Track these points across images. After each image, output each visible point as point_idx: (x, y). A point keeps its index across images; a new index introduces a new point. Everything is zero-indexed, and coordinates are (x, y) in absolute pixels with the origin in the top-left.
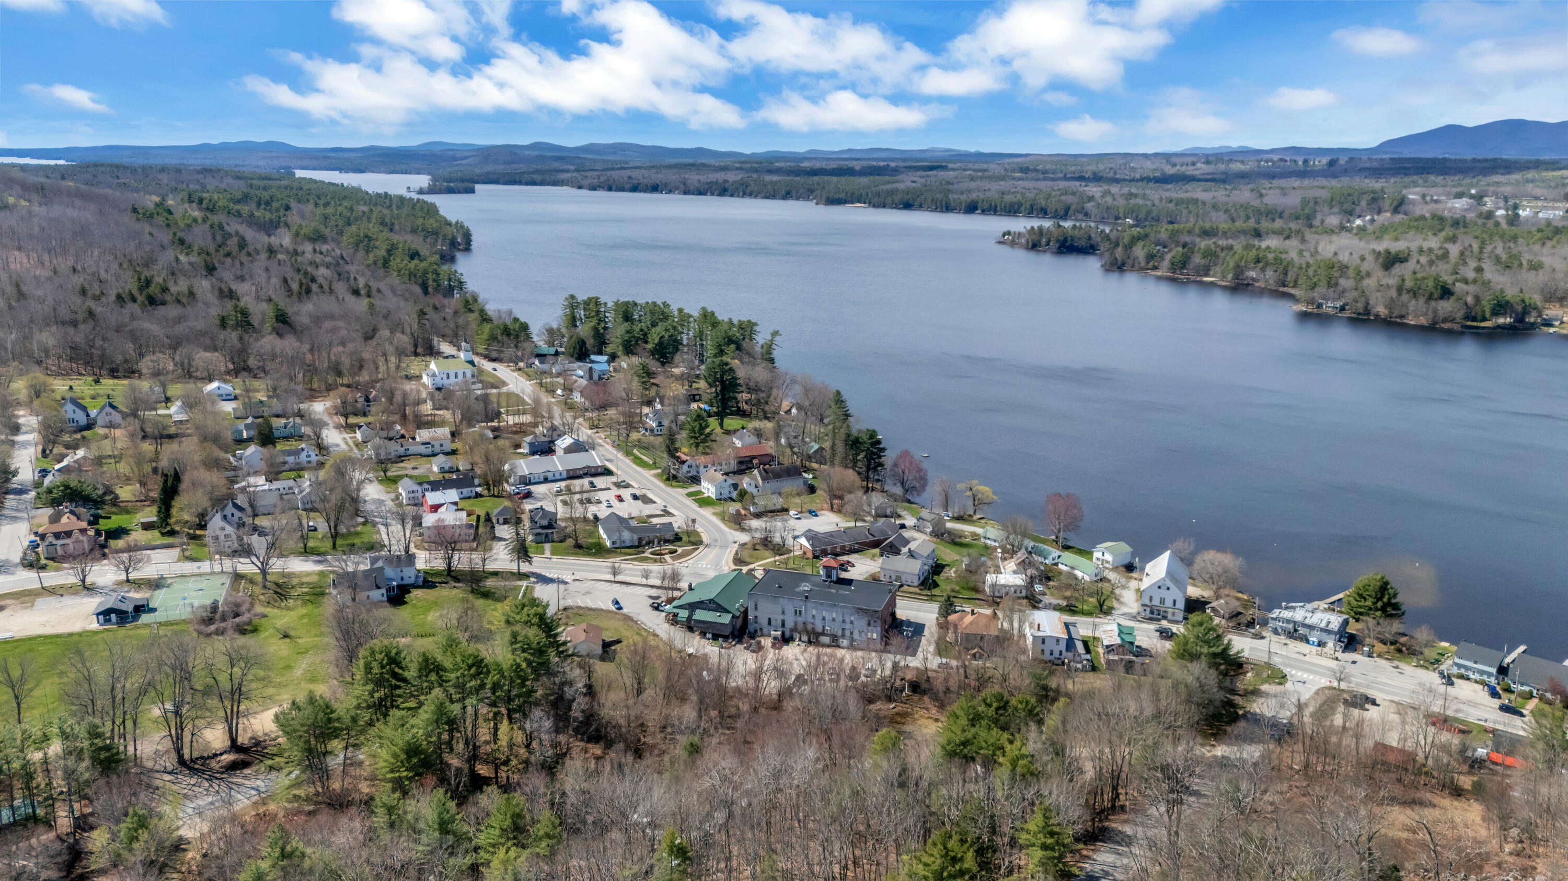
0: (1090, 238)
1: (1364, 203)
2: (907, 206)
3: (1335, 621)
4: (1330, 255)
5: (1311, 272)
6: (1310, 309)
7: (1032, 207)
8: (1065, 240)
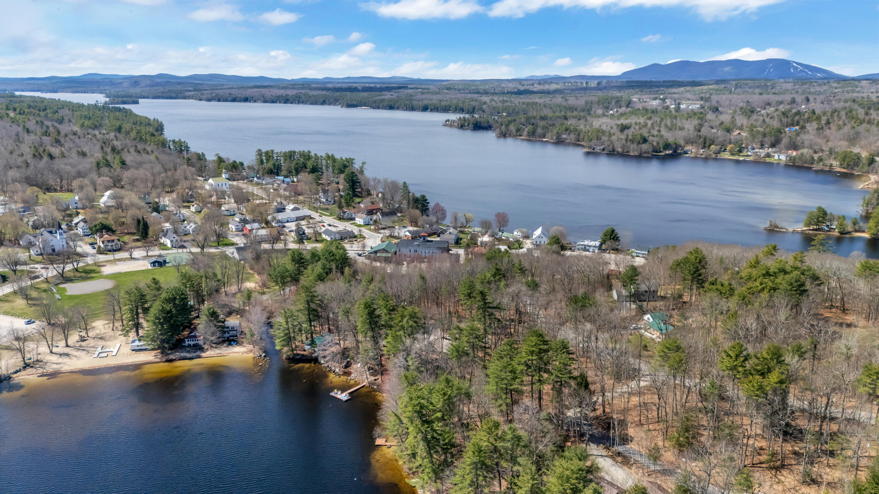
0: (488, 122)
1: (613, 103)
2: (391, 108)
3: (598, 243)
4: (598, 127)
5: (590, 134)
6: (590, 150)
7: (456, 108)
8: (477, 123)
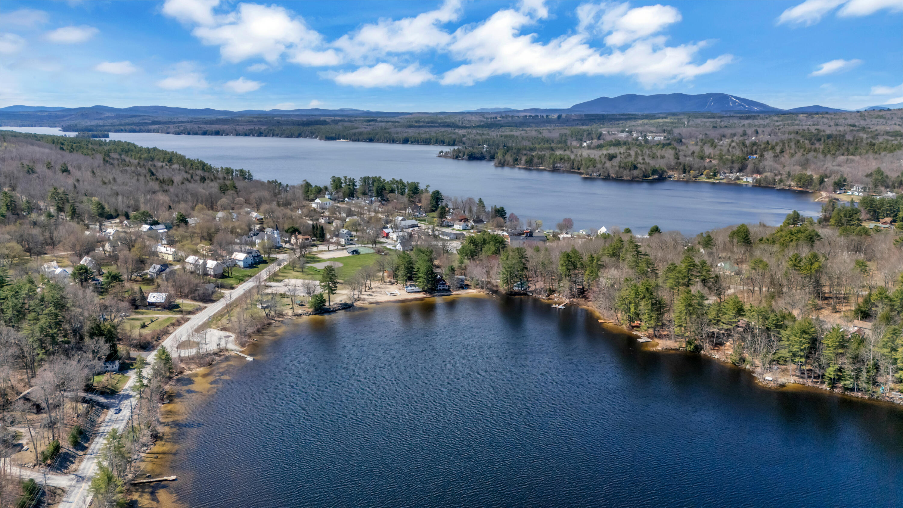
0: (477, 153)
1: (585, 135)
2: (371, 140)
4: (586, 156)
5: (583, 163)
6: (588, 176)
7: (437, 140)
8: (472, 154)
